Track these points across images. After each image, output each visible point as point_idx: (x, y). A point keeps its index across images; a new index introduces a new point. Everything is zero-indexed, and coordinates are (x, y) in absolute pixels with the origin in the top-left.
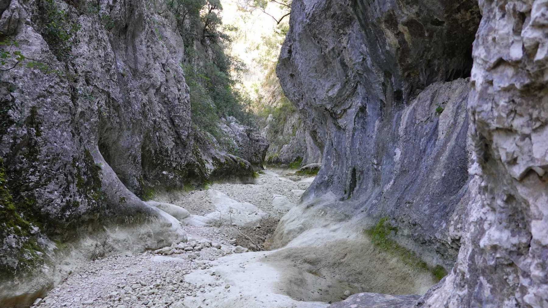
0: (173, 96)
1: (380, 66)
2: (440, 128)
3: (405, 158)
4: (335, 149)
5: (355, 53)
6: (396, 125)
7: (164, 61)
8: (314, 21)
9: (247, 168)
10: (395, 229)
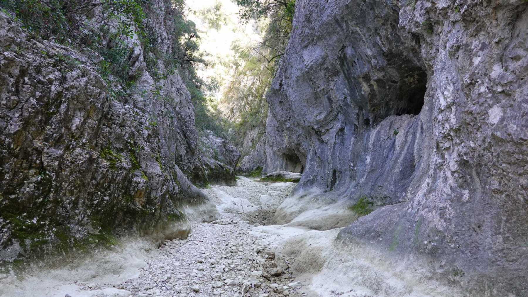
0: (185, 113)
1: (356, 103)
2: (396, 143)
3: (373, 162)
4: (319, 157)
5: (339, 93)
6: (367, 141)
7: (178, 87)
8: (311, 70)
9: (231, 173)
10: (372, 203)
